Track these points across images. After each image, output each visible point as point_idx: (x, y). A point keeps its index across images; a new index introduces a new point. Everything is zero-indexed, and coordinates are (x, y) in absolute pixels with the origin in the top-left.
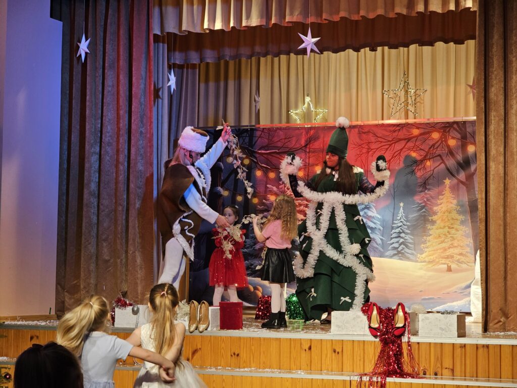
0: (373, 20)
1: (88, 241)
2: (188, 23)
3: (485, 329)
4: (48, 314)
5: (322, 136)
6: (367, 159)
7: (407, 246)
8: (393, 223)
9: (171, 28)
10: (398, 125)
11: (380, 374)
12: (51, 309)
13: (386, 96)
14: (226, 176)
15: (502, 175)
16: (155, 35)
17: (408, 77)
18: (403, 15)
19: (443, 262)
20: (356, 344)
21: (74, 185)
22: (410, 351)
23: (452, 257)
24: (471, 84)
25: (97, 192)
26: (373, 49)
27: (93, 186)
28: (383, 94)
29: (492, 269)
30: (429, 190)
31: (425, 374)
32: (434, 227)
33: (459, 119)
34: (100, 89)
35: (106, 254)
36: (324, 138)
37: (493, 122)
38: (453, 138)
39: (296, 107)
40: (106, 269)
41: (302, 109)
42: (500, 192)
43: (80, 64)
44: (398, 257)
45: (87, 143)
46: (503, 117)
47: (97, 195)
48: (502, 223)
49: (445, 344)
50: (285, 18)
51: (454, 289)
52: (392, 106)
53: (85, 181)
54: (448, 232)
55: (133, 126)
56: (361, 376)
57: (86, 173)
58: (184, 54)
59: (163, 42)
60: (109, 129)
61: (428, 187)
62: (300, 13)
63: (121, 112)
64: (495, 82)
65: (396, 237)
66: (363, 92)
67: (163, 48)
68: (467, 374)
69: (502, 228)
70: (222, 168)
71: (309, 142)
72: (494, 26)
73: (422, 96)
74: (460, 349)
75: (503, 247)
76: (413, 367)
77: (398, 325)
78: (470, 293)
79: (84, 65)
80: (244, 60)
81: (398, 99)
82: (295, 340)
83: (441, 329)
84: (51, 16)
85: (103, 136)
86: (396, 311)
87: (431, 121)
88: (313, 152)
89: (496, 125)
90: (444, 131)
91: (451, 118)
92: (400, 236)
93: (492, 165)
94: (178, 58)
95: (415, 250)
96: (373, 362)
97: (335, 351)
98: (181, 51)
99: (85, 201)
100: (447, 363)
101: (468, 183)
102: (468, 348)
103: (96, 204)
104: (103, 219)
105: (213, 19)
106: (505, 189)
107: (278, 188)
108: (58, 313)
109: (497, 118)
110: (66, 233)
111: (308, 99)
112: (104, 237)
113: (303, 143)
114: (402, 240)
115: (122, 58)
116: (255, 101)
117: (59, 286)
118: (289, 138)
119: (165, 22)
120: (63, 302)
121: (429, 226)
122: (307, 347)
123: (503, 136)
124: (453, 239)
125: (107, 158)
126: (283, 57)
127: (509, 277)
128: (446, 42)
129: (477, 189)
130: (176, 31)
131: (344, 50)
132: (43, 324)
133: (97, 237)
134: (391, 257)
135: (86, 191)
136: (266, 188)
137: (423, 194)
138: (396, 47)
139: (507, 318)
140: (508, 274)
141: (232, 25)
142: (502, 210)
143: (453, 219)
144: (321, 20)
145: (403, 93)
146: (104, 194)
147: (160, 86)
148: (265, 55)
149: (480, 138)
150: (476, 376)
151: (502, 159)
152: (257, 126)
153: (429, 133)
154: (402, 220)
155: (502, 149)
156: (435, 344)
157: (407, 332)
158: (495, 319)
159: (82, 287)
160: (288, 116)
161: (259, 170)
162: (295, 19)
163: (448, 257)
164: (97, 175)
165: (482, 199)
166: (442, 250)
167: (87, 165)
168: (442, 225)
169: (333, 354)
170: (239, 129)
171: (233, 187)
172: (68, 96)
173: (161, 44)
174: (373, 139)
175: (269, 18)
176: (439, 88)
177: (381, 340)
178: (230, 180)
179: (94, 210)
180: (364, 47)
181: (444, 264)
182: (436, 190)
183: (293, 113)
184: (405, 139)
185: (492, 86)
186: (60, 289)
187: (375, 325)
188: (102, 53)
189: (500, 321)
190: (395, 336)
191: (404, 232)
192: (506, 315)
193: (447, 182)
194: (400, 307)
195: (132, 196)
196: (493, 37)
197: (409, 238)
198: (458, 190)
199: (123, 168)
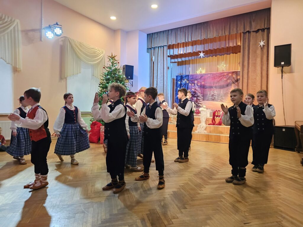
0: (216, 49)
2: (175, 53)
5: (204, 76)
7: (223, 99)
8: (220, 94)
10: (221, 73)
13: (218, 67)
14: (183, 85)
16: (168, 56)
18: (223, 48)
24: (239, 62)
26: (216, 56)
33: (236, 71)
34: (157, 67)
37: (245, 70)
38: (234, 75)
39: (198, 70)
43: (153, 62)
46: (247, 69)
50: (196, 50)
58: (174, 60)
59: (170, 57)
71: (201, 77)
72: (246, 48)
84: (147, 52)
85: (158, 77)
87: (229, 71)
90: (232, 74)
91: (234, 71)
92: (221, 97)
93: (244, 80)
97: (207, 120)
106: (247, 85)
111: (201, 69)
116: (189, 69)
118: (196, 77)
119: (170, 52)
123: (247, 73)
128: (233, 53)
130: (173, 55)
131: (209, 57)
134: (219, 101)
137: (227, 88)
138: (221, 55)
144: (205, 50)
149: (241, 74)
152: (190, 74)
153: (229, 74)
154: (222, 93)
155: (247, 76)
160: (196, 73)
161: (190, 84)
162: (199, 50)
170: (186, 75)
174: (216, 76)
175: (193, 50)
180: (214, 56)
182: (230, 87)
184: (223, 76)
188: (157, 59)
193: (233, 85)
197: (224, 97)
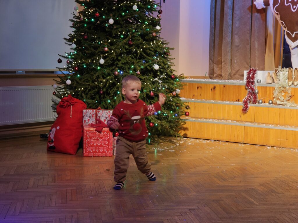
1: (226, 35)
4: (205, 75)
27: (230, 3)
35: (237, 42)
40: (237, 51)
47: (232, 8)
53: (225, 0)
103: (231, 13)
104: (236, 22)
108: (210, 75)
112: (236, 32)
120: (213, 69)
132: (203, 80)
133: (232, 33)
135: (225, 6)
146: (236, 8)
159: (223, 61)
179: (230, 17)
186: (211, 62)
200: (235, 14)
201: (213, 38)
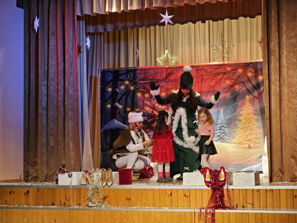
0: (203, 5)
1: (42, 136)
2: (96, 8)
3: (271, 180)
4: (20, 178)
5: (175, 72)
6: (201, 85)
7: (225, 135)
8: (217, 122)
9: (87, 12)
10: (219, 65)
11: (211, 208)
12: (21, 175)
13: (211, 49)
14: (121, 96)
15: (278, 92)
16: (78, 16)
17: (224, 38)
18: (220, 2)
19: (246, 143)
20: (197, 191)
21: (33, 103)
22: (228, 194)
23: (251, 140)
24: (260, 41)
25: (46, 107)
26: (203, 22)
27: (44, 104)
28: (210, 48)
29: (274, 146)
30: (237, 102)
31: (237, 207)
32: (240, 123)
33: (253, 61)
34: (47, 47)
35: (52, 143)
36: (176, 73)
37: (273, 62)
38: (250, 72)
39: (160, 56)
40: (53, 152)
41: (163, 57)
42: (277, 102)
43: (35, 34)
44: (220, 141)
45: (39, 79)
46: (278, 59)
47: (46, 109)
48: (279, 120)
49: (248, 189)
50: (152, 5)
51: (253, 158)
52: (215, 54)
53: (39, 101)
54: (249, 126)
55: (66, 69)
56: (201, 209)
57: (40, 97)
58: (94, 27)
59: (83, 20)
60: (52, 70)
61: (236, 100)
62: (161, 2)
63: (59, 61)
64: (273, 39)
65: (219, 130)
66: (198, 47)
67: (82, 23)
68: (261, 207)
69: (279, 123)
70: (118, 92)
71: (168, 75)
72: (272, 7)
73: (232, 48)
74: (257, 192)
75: (280, 133)
76: (230, 203)
77: (221, 180)
78: (261, 160)
79: (37, 34)
80: (129, 29)
81: (218, 50)
82: (162, 190)
83: (246, 181)
84: (17, 6)
85: (49, 75)
86: (220, 171)
87: (238, 62)
88: (170, 82)
89: (274, 64)
90: (245, 68)
91: (249, 61)
92: (221, 129)
93: (273, 87)
94: (91, 29)
95: (230, 137)
96: (207, 201)
97: (185, 195)
98: (93, 25)
99: (39, 113)
100: (250, 200)
101: (259, 97)
102: (261, 192)
103: (45, 114)
104: (50, 123)
105: (111, 6)
106: (281, 100)
107: (150, 103)
108: (25, 178)
109: (275, 60)
110: (29, 132)
111: (166, 51)
112: (51, 133)
113: (164, 76)
114: (222, 131)
115: (59, 29)
116: (136, 53)
117: (25, 162)
118: (156, 74)
119: (84, 8)
120: (28, 172)
121: (238, 123)
122: (169, 194)
123: (279, 70)
124: (251, 130)
125: (51, 88)
126: (152, 28)
127: (284, 150)
128: (245, 17)
129: (264, 101)
130: (90, 13)
131: (187, 23)
132: (17, 184)
133: (47, 134)
134: (217, 141)
135: (39, 107)
136: (144, 103)
137: (233, 104)
138: (217, 21)
139: (283, 174)
140: (283, 149)
141: (122, 9)
142: (279, 112)
143: (251, 118)
144: (173, 6)
145: (221, 46)
146: (50, 109)
147: (81, 45)
148: (141, 26)
149: (266, 71)
150: (266, 208)
151: (278, 83)
152: (138, 67)
153: (236, 69)
154: (222, 119)
155: (278, 78)
156: (243, 190)
157: (226, 183)
158: (276, 174)
159: (39, 162)
160: (155, 61)
161: (139, 92)
162: (158, 5)
163: (248, 140)
164: (46, 97)
165: (267, 106)
166: (245, 136)
167: (40, 92)
168: (245, 122)
169: (185, 197)
170: (127, 70)
171: (124, 103)
172: (28, 52)
173: (81, 21)
174: (205, 73)
175: (143, 4)
176: (242, 44)
177: (212, 189)
178: (122, 99)
179: (45, 118)
180: (198, 21)
181: (247, 144)
182: (241, 102)
183: (158, 60)
184: (223, 73)
185: (272, 41)
186: (26, 164)
187: (208, 180)
188: (47, 27)
189: (279, 176)
190: (220, 186)
191: (223, 126)
192: (282, 172)
193: (247, 97)
194: (222, 169)
195: (67, 109)
196: (271, 14)
197: (226, 130)
198: (254, 102)
199: (61, 93)
200: (49, 114)
201: (28, 139)
